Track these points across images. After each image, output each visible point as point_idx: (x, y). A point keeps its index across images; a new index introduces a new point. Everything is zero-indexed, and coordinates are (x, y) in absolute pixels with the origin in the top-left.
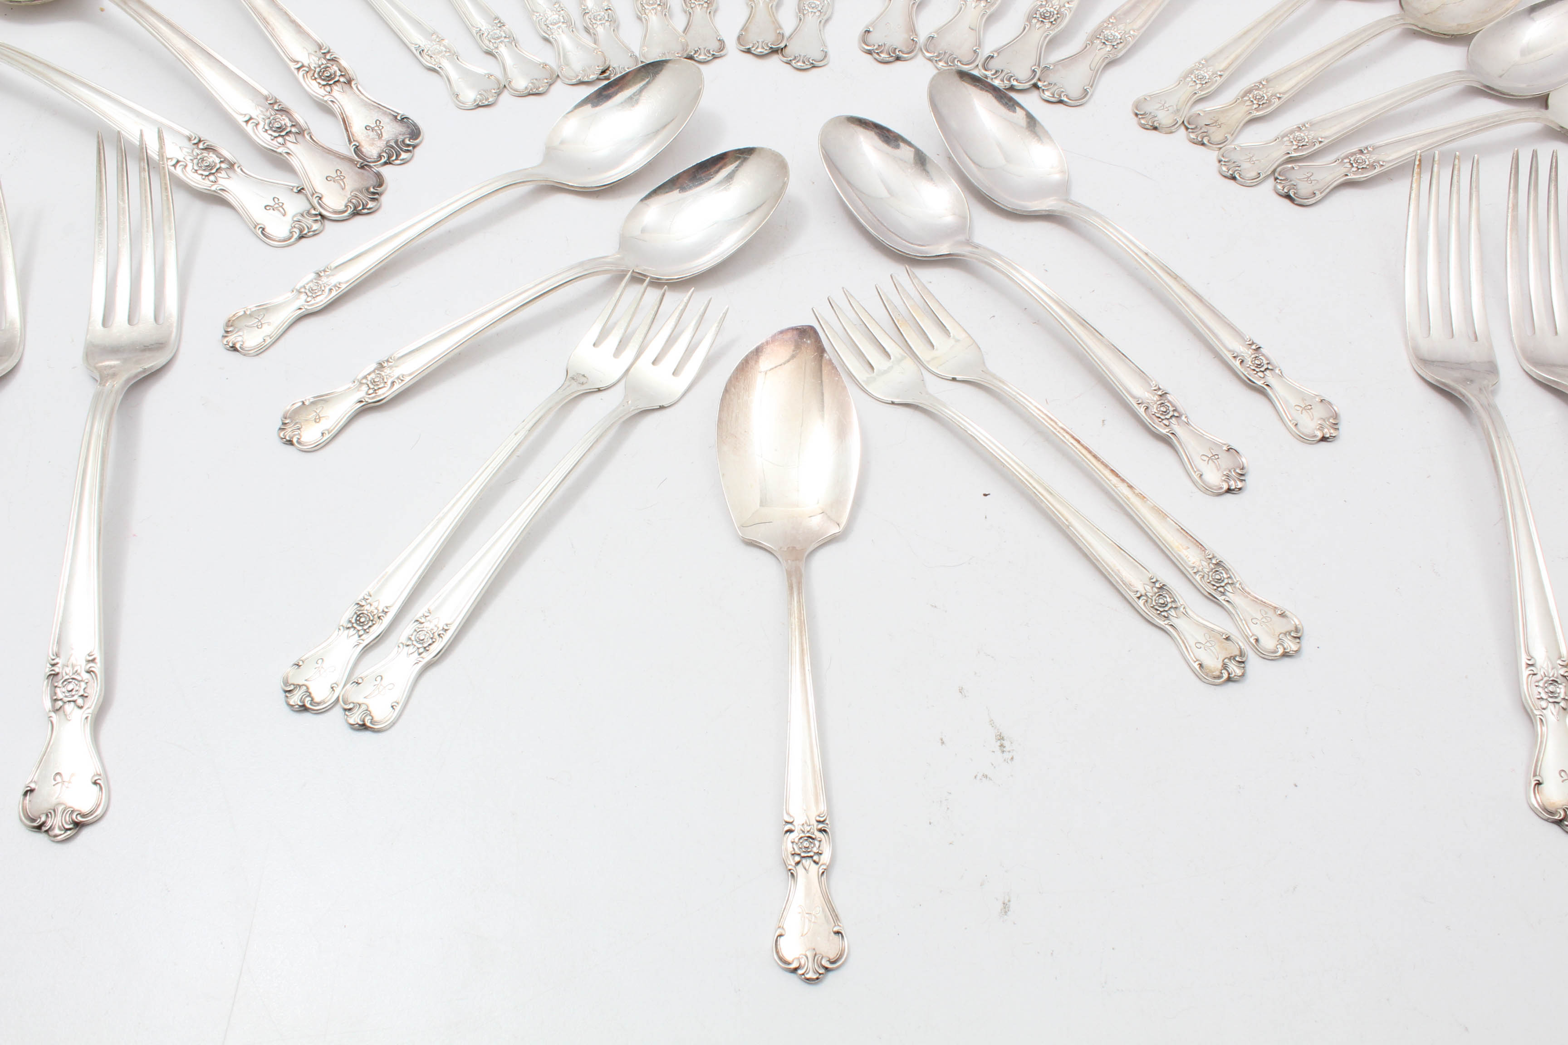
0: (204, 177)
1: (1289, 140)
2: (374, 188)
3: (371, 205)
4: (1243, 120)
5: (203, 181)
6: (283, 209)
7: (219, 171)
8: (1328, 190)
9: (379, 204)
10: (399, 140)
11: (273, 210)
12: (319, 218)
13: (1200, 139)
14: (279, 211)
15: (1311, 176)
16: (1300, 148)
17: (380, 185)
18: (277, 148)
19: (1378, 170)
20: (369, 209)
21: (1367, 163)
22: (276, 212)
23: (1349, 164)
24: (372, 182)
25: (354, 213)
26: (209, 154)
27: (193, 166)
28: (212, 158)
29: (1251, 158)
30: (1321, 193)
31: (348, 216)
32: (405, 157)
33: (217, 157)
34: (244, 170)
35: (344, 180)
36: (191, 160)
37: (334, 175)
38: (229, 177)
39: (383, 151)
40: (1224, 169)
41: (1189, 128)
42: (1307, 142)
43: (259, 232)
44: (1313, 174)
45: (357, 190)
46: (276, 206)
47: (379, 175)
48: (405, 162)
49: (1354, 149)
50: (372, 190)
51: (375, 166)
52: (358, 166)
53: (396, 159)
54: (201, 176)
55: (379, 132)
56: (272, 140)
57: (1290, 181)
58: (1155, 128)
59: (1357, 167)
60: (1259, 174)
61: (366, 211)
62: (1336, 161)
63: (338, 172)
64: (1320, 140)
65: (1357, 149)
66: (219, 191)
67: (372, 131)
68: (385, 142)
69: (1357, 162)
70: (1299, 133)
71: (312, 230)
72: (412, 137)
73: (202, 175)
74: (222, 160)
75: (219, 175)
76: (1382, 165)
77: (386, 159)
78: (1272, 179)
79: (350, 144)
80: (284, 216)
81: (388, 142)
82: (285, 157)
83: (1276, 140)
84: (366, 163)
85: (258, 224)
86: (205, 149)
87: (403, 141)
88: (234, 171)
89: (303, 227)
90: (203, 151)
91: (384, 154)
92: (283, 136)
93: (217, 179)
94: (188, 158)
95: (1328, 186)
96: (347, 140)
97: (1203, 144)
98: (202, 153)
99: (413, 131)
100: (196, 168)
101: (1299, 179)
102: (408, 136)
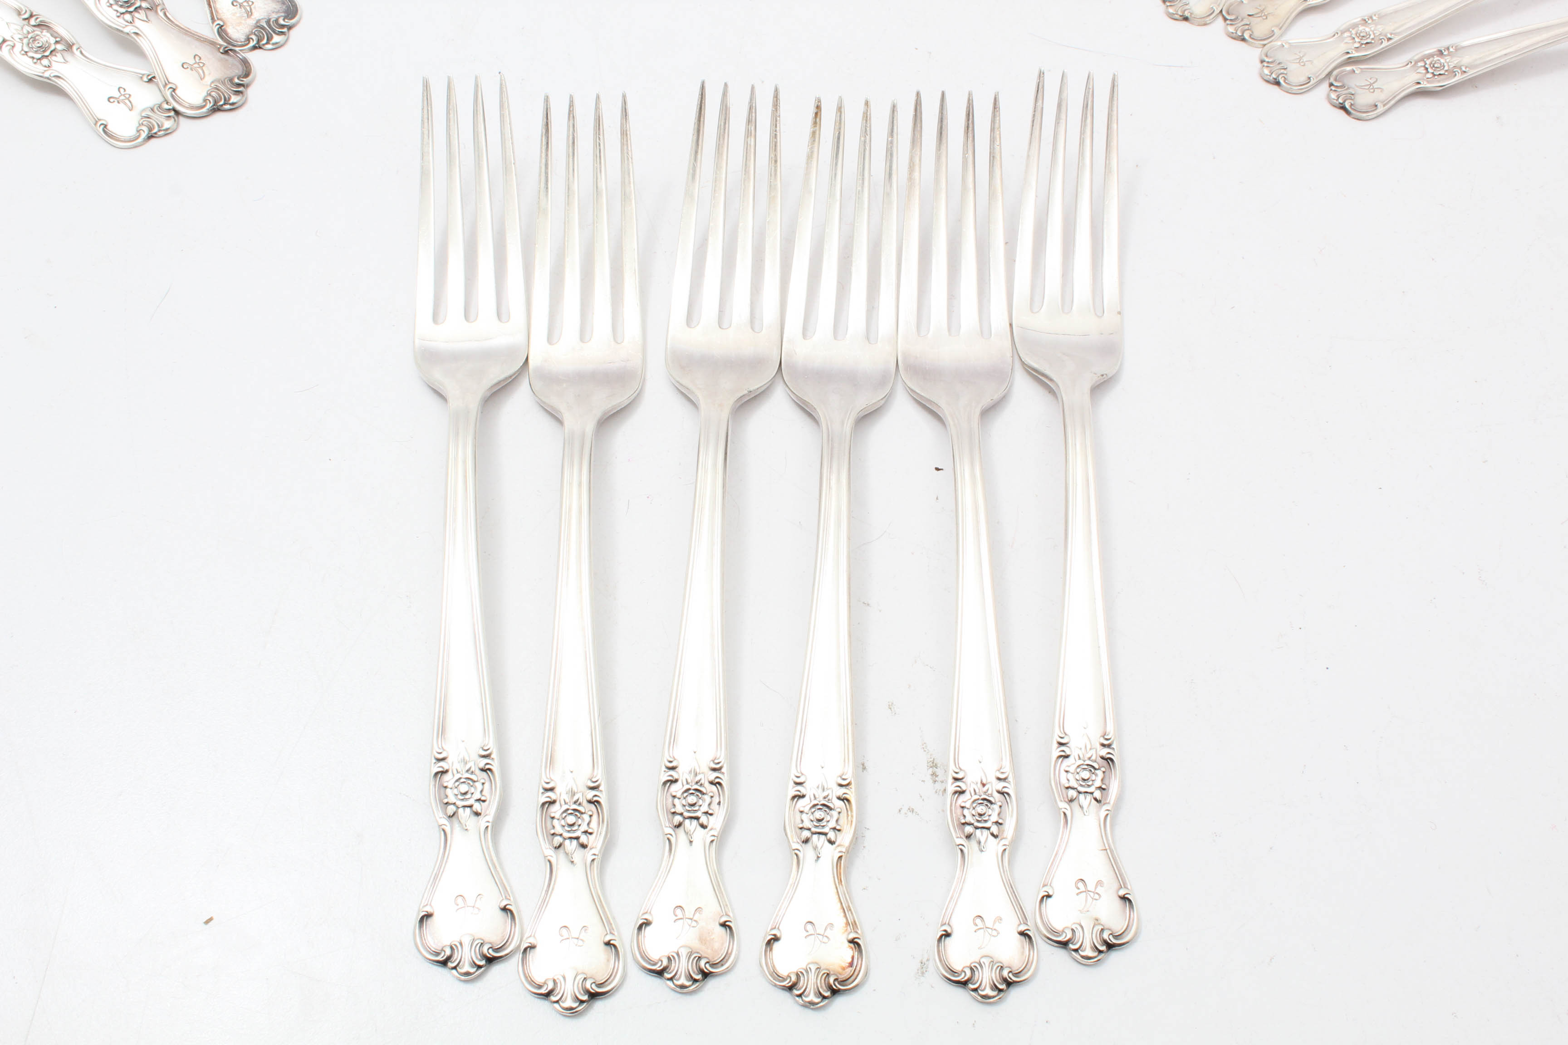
0: (35, 61)
1: (1351, 36)
2: (238, 79)
3: (234, 99)
4: (1296, 9)
5: (34, 65)
6: (130, 102)
7: (54, 53)
8: (1393, 102)
9: (244, 98)
10: (272, 20)
11: (118, 102)
12: (172, 113)
13: (1239, 33)
14: (125, 104)
15: (1374, 83)
16: (1363, 46)
17: (247, 75)
18: (124, 28)
19: (1459, 78)
20: (233, 104)
21: (1446, 68)
22: (122, 105)
23: (1423, 68)
24: (237, 71)
25: (214, 109)
26: (42, 32)
27: (22, 46)
28: (46, 37)
29: (1301, 58)
30: (1384, 106)
31: (206, 113)
32: (278, 41)
33: (52, 35)
34: (84, 52)
35: (204, 68)
36: (20, 39)
37: (192, 62)
38: (66, 62)
39: (252, 33)
40: (1266, 71)
41: (1227, 20)
42: (1373, 39)
43: (101, 129)
44: (1377, 80)
45: (218, 81)
46: (122, 98)
47: (245, 63)
48: (278, 46)
49: (1431, 49)
50: (236, 81)
51: (240, 50)
52: (221, 51)
53: (267, 43)
54: (31, 60)
55: (248, 8)
56: (118, 17)
57: (1348, 88)
58: (1186, 19)
59: (1433, 73)
60: (1309, 78)
61: (227, 107)
62: (1407, 64)
63: (197, 57)
64: (1389, 36)
65: (1435, 50)
66: (53, 79)
67: (240, 7)
68: (255, 22)
69: (1434, 66)
70: (1363, 27)
71: (164, 128)
72: (288, 16)
73: (33, 58)
74: (58, 39)
75: (54, 58)
76: (1465, 72)
77: (255, 42)
78: (1325, 86)
79: (213, 23)
80: (130, 110)
81: (258, 21)
82: (132, 37)
83: (1334, 35)
84: (231, 47)
85: (100, 120)
86: (38, 26)
87: (277, 21)
88: (72, 52)
89: (153, 126)
90: (35, 29)
91: (254, 37)
92: (132, 12)
93: (50, 63)
94: (17, 37)
95: (1395, 97)
96: (210, 18)
97: (1244, 40)
98: (34, 31)
99: (288, 7)
100: (26, 49)
101: (1361, 87)
102: (283, 14)
